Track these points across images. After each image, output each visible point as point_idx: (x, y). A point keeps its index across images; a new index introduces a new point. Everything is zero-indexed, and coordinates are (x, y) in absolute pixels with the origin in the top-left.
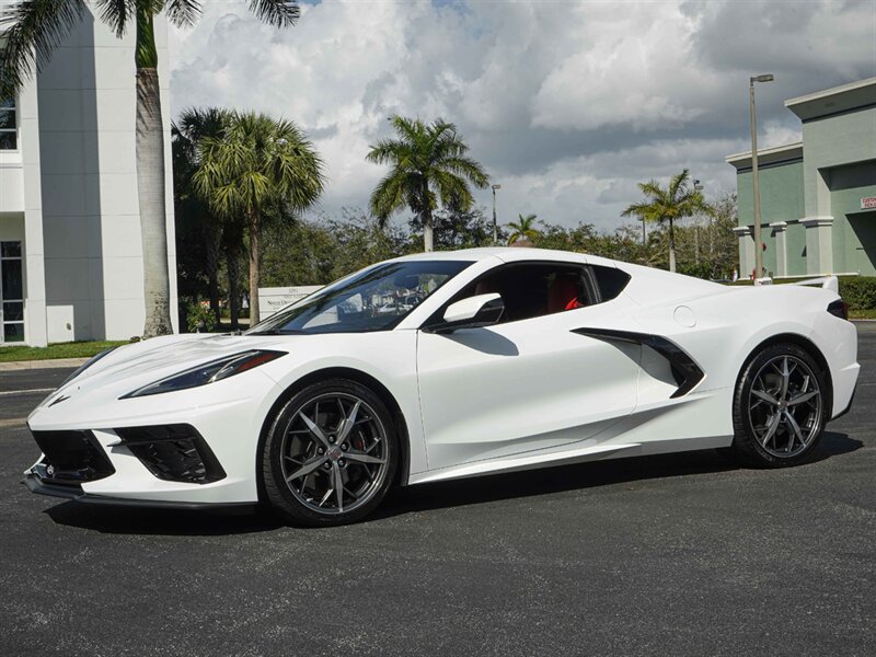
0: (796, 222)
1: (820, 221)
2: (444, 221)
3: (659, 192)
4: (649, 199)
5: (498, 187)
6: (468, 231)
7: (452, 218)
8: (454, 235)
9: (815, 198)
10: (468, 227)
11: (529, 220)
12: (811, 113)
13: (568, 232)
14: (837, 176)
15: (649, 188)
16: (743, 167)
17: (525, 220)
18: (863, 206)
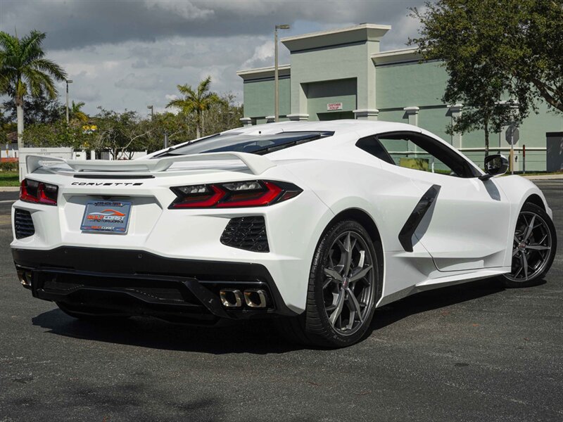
0: (285, 117)
1: (302, 117)
2: (28, 104)
3: (190, 92)
4: (183, 97)
5: (71, 82)
6: (47, 111)
7: (36, 102)
8: (36, 114)
9: (298, 102)
10: (45, 109)
11: (79, 106)
12: (297, 47)
13: (119, 116)
14: (313, 89)
15: (184, 89)
16: (248, 79)
17: (76, 105)
18: (329, 109)
